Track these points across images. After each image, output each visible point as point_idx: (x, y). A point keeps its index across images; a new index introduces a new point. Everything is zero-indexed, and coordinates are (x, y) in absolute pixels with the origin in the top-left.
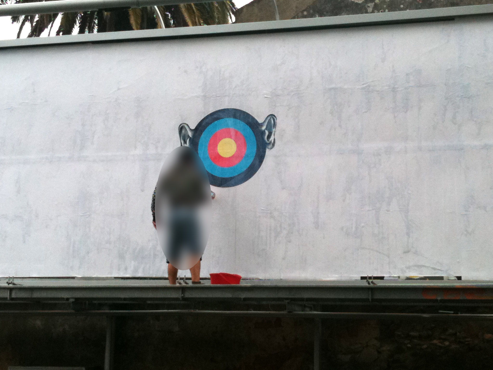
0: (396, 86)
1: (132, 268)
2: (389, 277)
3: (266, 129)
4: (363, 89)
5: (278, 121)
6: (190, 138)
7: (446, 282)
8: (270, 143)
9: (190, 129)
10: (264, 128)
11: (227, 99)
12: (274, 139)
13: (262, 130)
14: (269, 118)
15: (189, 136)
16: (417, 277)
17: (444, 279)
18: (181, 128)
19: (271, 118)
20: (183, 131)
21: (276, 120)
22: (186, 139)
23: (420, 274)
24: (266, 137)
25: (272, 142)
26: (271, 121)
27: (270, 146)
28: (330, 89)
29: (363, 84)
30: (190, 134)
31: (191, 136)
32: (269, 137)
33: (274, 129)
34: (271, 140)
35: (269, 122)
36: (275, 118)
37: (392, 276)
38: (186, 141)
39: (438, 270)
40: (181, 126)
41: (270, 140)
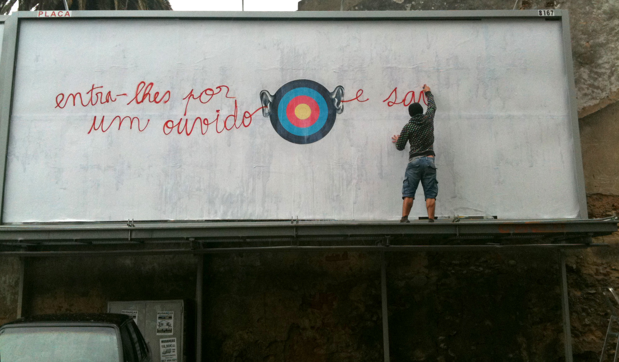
0: (440, 68)
1: (222, 211)
2: (442, 217)
3: (336, 97)
4: (413, 68)
5: (345, 91)
6: (271, 103)
7: (485, 221)
8: (339, 109)
9: (270, 95)
10: (334, 96)
11: (301, 71)
12: (343, 106)
13: (332, 98)
14: (337, 89)
15: (269, 101)
16: (463, 216)
17: (484, 218)
18: (262, 94)
19: (339, 88)
20: (264, 97)
21: (343, 90)
22: (267, 103)
23: (465, 215)
24: (336, 104)
25: (341, 108)
26: (340, 91)
27: (340, 111)
28: (388, 68)
29: (413, 65)
30: (270, 99)
31: (271, 101)
32: (338, 104)
33: (343, 98)
34: (341, 107)
35: (338, 92)
36: (343, 89)
37: (443, 216)
38: (267, 105)
39: (479, 211)
40: (262, 93)
41: (339, 106)
